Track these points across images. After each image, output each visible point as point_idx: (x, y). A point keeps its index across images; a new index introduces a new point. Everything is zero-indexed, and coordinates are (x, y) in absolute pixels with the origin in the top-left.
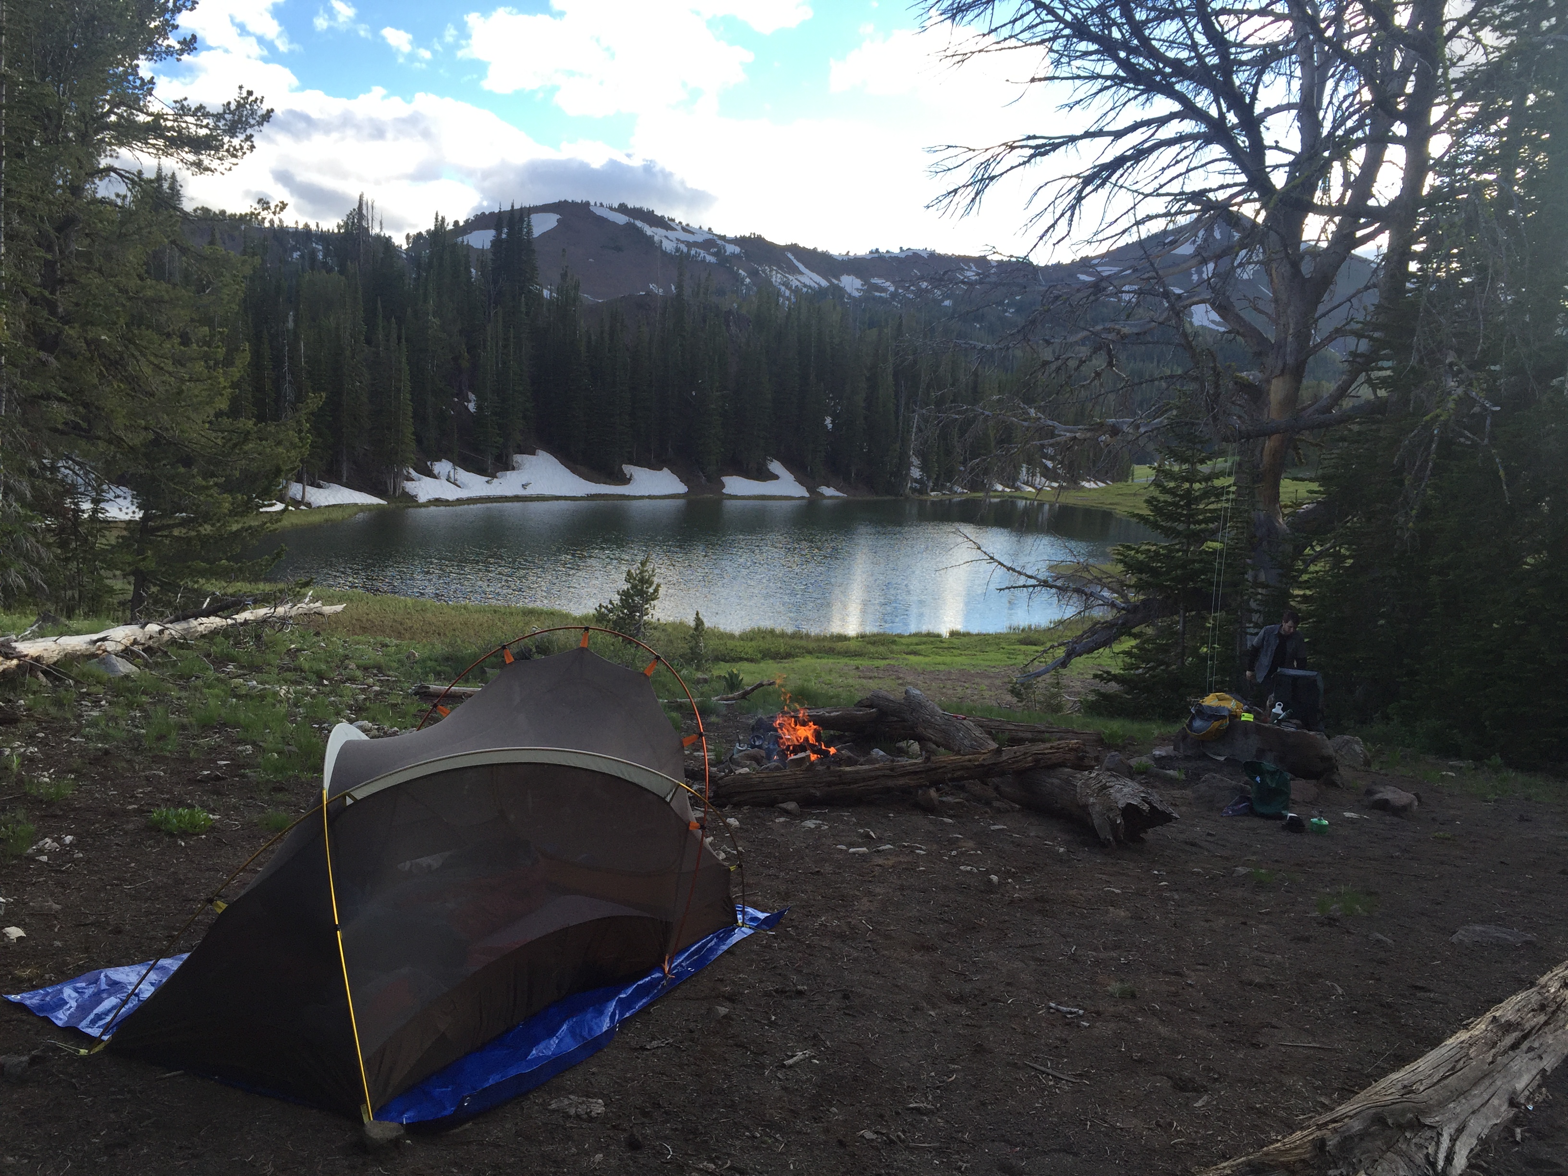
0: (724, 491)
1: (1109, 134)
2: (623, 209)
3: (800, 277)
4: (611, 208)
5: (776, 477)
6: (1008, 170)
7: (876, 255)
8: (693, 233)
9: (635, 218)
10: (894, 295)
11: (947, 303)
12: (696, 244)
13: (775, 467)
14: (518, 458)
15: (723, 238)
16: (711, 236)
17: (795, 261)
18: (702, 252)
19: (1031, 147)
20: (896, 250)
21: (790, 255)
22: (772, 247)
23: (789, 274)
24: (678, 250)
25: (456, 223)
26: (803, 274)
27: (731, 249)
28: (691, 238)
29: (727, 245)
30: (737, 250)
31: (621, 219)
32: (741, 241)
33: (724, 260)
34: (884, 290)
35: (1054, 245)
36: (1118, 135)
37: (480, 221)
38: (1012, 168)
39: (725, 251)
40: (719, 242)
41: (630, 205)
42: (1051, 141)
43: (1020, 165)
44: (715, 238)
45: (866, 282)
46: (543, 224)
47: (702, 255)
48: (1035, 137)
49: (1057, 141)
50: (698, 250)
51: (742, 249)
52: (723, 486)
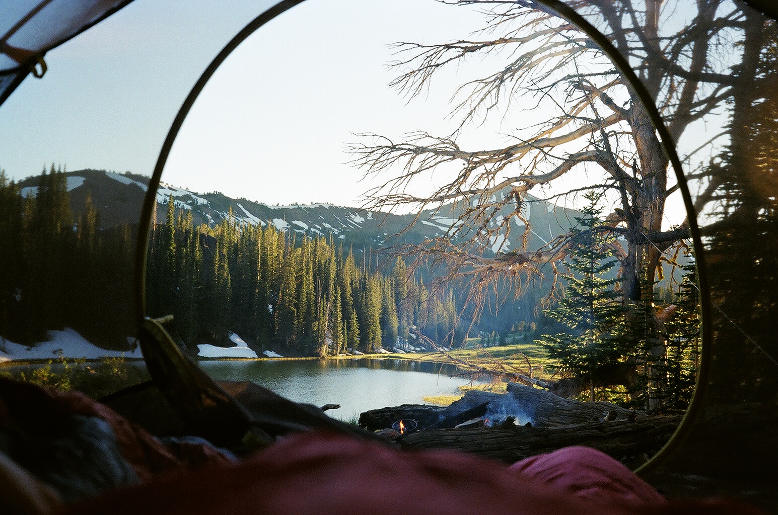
0: (199, 354)
1: (517, 40)
2: (128, 175)
3: (246, 219)
4: (121, 175)
5: (235, 345)
6: (448, 60)
7: (296, 207)
8: (175, 191)
9: (137, 180)
10: (308, 232)
11: (342, 237)
12: (177, 198)
13: (235, 338)
14: (51, 332)
15: (196, 194)
16: (188, 193)
17: (244, 210)
18: (182, 202)
19: (462, 48)
20: (308, 204)
21: (240, 206)
22: (228, 200)
23: (240, 217)
24: (165, 201)
25: (12, 183)
26: (249, 217)
27: (201, 201)
28: (174, 194)
29: (198, 198)
30: (205, 202)
31: (128, 181)
32: (208, 196)
33: (196, 207)
34: (302, 228)
35: (488, 109)
36: (523, 41)
37: (30, 182)
38: (451, 59)
39: (197, 203)
40: (193, 196)
41: (133, 173)
42: (476, 45)
43: (456, 57)
44: (191, 194)
45: (290, 223)
46: (73, 184)
47: (182, 205)
48: (463, 42)
49: (479, 45)
50: (179, 202)
51: (208, 201)
52: (199, 351)
